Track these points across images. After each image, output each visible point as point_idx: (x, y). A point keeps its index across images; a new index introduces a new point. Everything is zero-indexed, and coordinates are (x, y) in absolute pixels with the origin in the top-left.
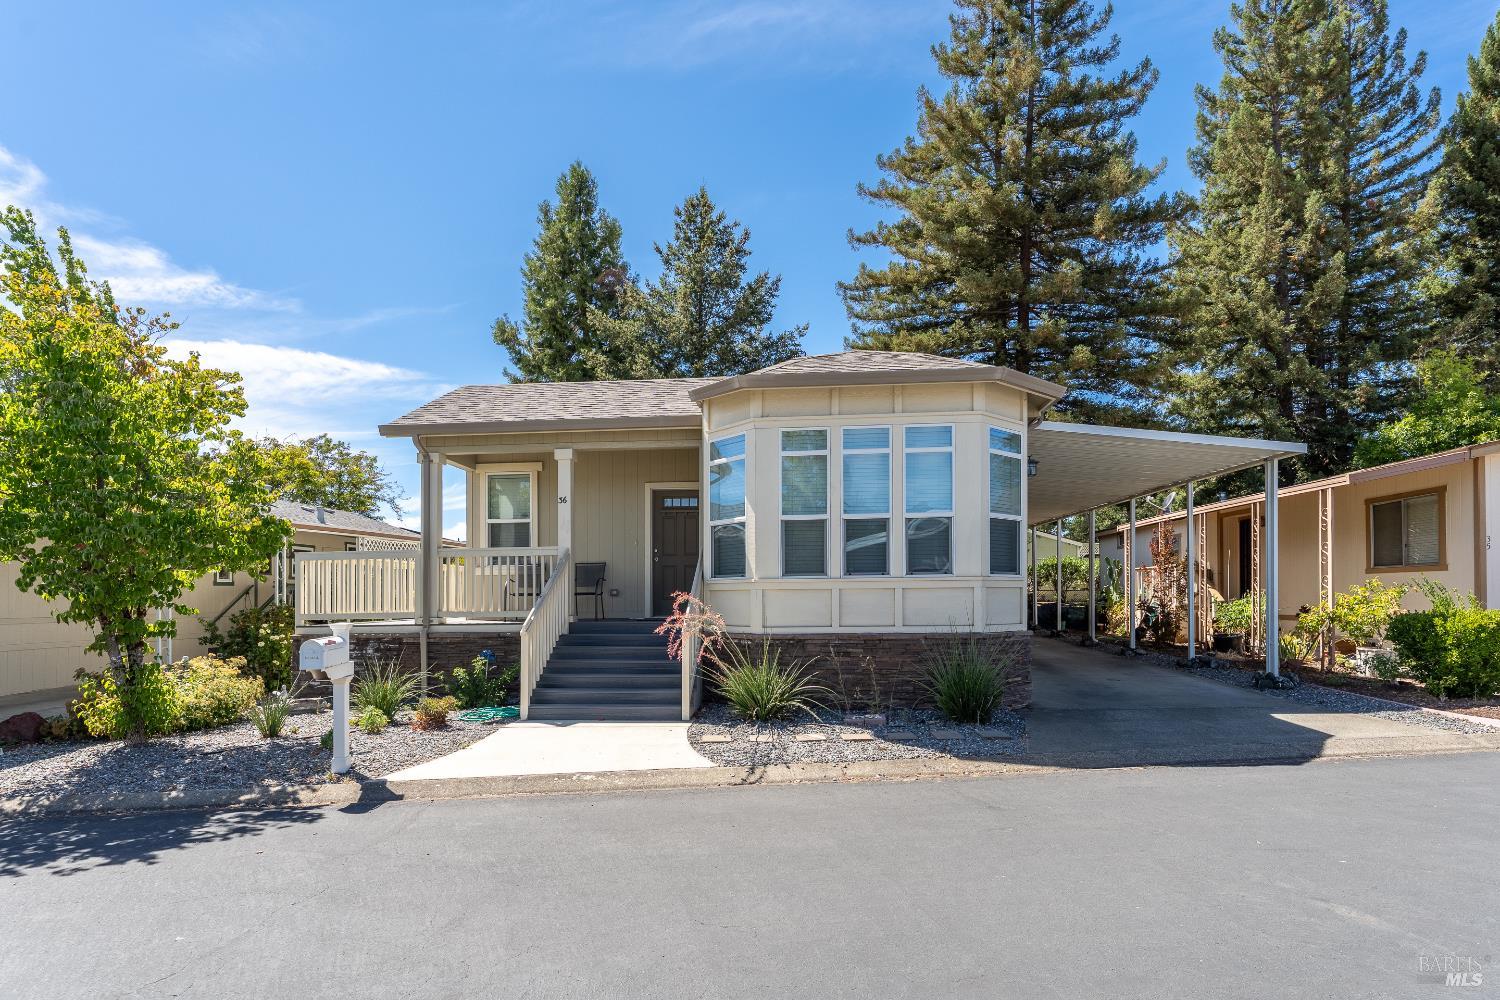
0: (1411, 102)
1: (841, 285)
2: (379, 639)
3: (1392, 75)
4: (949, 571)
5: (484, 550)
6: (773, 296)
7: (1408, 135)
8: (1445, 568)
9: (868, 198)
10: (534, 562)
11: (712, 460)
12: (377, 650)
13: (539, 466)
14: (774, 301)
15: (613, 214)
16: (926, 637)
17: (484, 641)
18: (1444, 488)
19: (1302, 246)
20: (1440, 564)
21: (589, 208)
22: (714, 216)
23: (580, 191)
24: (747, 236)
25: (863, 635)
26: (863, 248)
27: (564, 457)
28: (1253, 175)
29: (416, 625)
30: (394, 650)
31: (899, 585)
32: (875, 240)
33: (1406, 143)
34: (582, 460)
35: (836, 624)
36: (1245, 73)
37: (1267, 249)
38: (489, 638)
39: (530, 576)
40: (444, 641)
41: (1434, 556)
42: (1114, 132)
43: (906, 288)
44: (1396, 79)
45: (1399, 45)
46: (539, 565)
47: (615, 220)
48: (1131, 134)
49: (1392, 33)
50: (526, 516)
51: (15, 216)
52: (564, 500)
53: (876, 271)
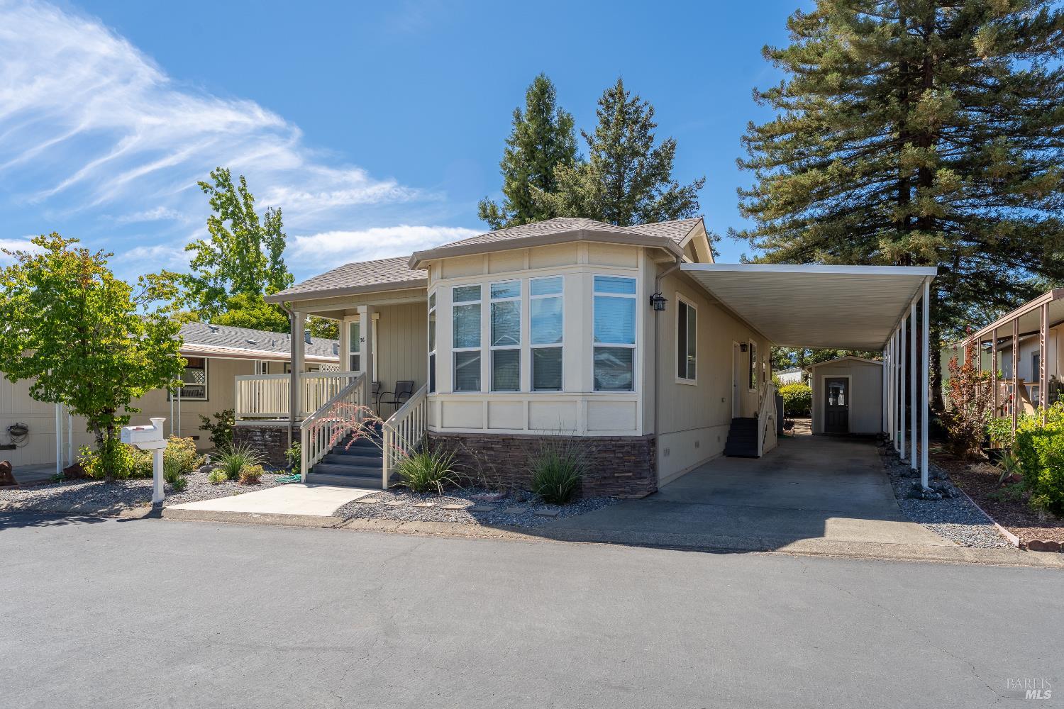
4: (559, 387)
5: (348, 373)
11: (430, 310)
12: (270, 436)
15: (567, 110)
21: (548, 108)
22: (628, 101)
23: (542, 97)
25: (501, 435)
27: (363, 311)
29: (288, 421)
35: (485, 426)
47: (569, 114)
51: (221, 172)
52: (363, 340)
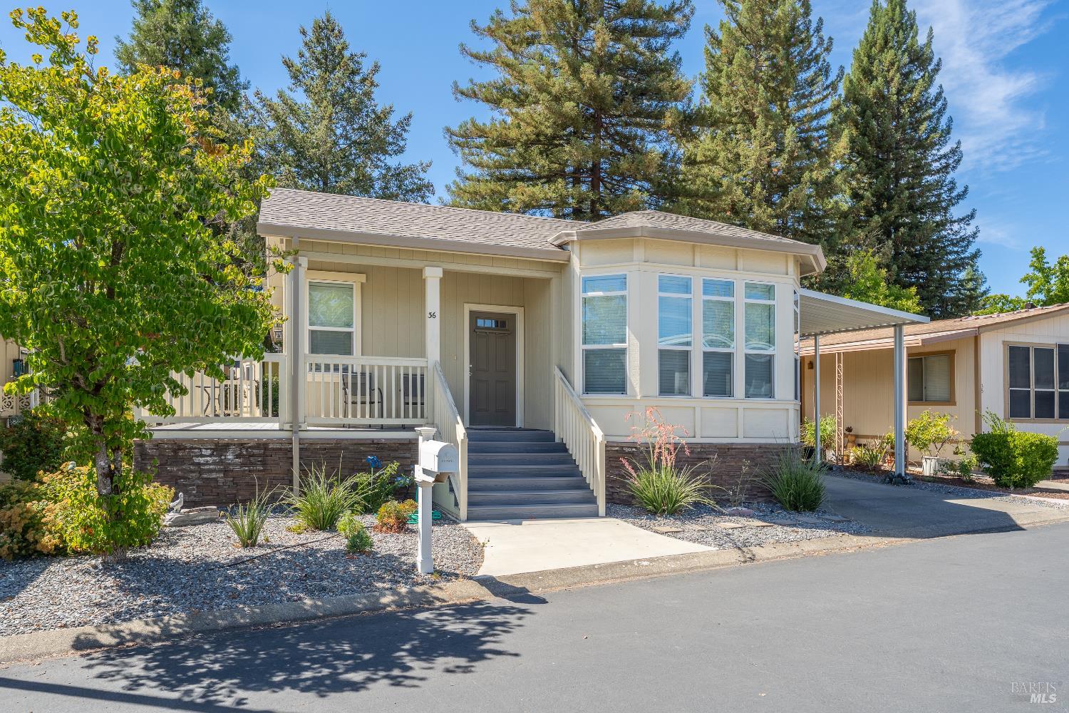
0: (826, 71)
1: (448, 130)
2: (242, 444)
3: (815, 49)
4: (772, 396)
6: (405, 130)
7: (825, 94)
8: (954, 404)
9: (469, 58)
10: (359, 371)
11: (585, 291)
12: (240, 456)
13: (363, 278)
14: (405, 135)
16: (760, 446)
17: (356, 447)
18: (954, 351)
19: (780, 163)
20: (950, 401)
24: (376, 69)
26: (465, 100)
27: (433, 276)
28: (746, 103)
29: (280, 430)
30: (259, 455)
31: (741, 406)
32: (475, 95)
33: (823, 100)
34: (449, 279)
35: (699, 435)
36: (739, 25)
37: (759, 160)
38: (362, 444)
39: (363, 385)
40: (314, 446)
41: (945, 395)
42: (663, 48)
43: (504, 143)
44: (818, 51)
45: (818, 30)
46: (363, 374)
48: (677, 53)
49: (814, 18)
50: (349, 325)
52: (433, 315)
53: (480, 123)
